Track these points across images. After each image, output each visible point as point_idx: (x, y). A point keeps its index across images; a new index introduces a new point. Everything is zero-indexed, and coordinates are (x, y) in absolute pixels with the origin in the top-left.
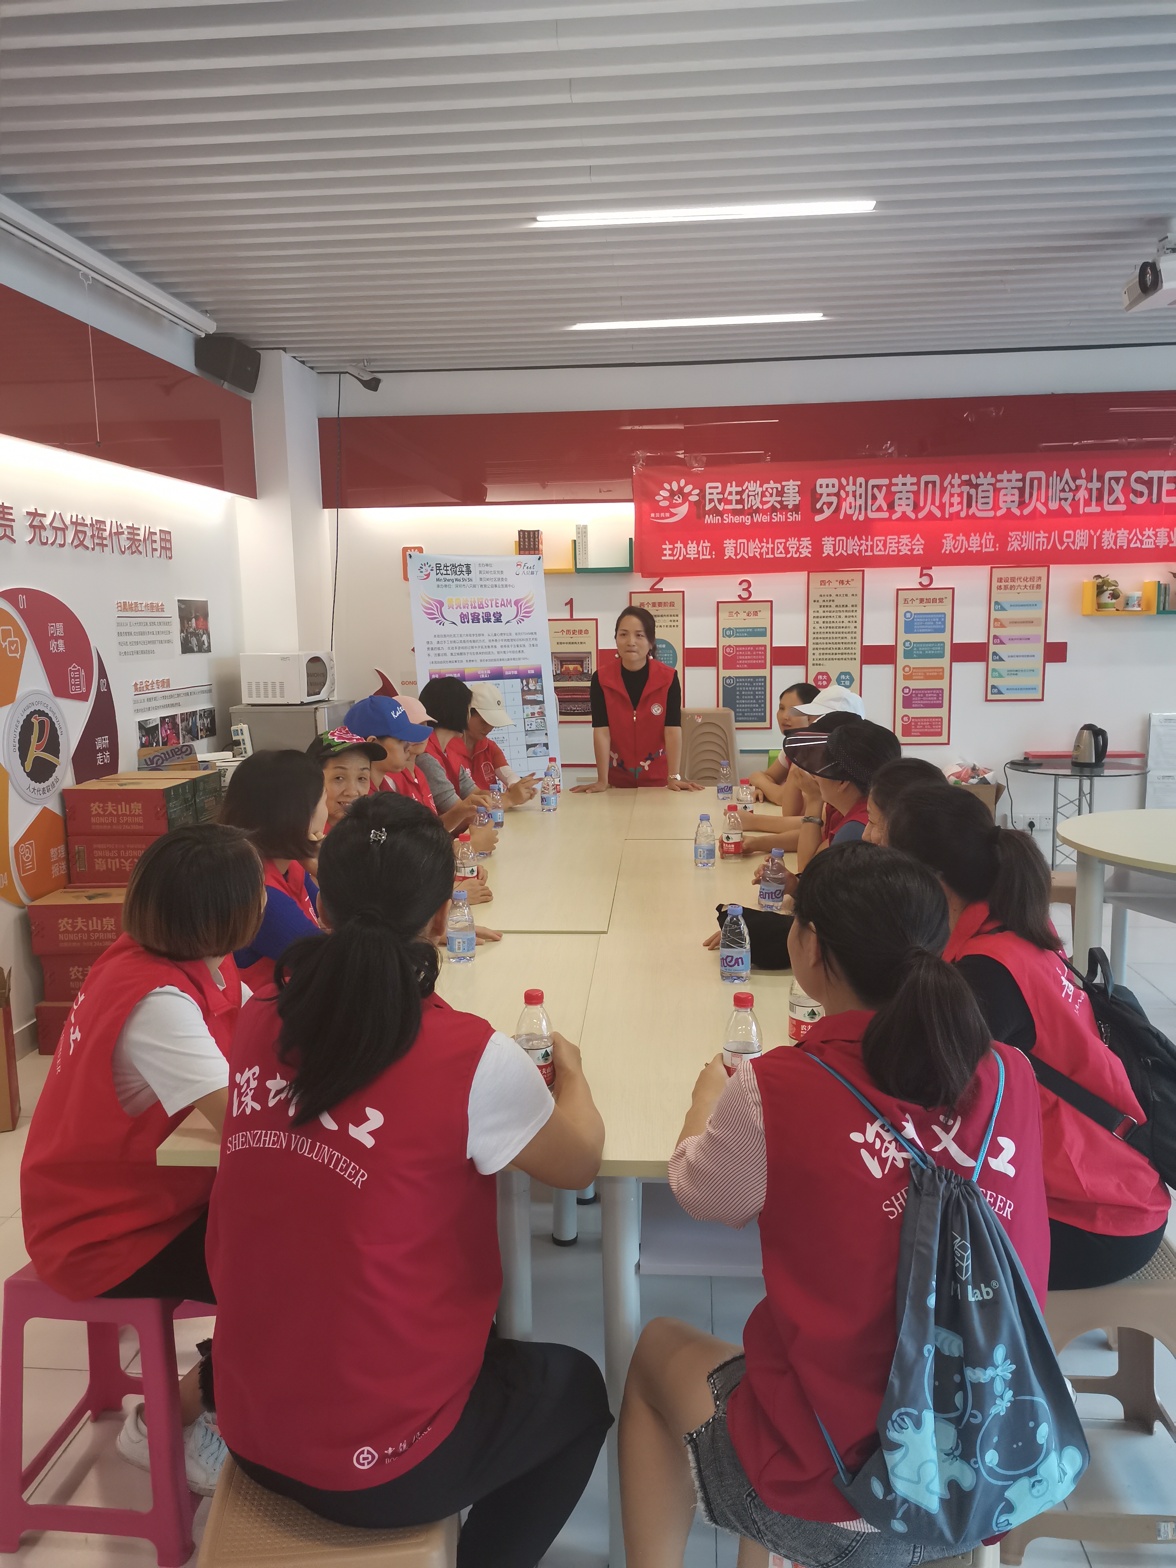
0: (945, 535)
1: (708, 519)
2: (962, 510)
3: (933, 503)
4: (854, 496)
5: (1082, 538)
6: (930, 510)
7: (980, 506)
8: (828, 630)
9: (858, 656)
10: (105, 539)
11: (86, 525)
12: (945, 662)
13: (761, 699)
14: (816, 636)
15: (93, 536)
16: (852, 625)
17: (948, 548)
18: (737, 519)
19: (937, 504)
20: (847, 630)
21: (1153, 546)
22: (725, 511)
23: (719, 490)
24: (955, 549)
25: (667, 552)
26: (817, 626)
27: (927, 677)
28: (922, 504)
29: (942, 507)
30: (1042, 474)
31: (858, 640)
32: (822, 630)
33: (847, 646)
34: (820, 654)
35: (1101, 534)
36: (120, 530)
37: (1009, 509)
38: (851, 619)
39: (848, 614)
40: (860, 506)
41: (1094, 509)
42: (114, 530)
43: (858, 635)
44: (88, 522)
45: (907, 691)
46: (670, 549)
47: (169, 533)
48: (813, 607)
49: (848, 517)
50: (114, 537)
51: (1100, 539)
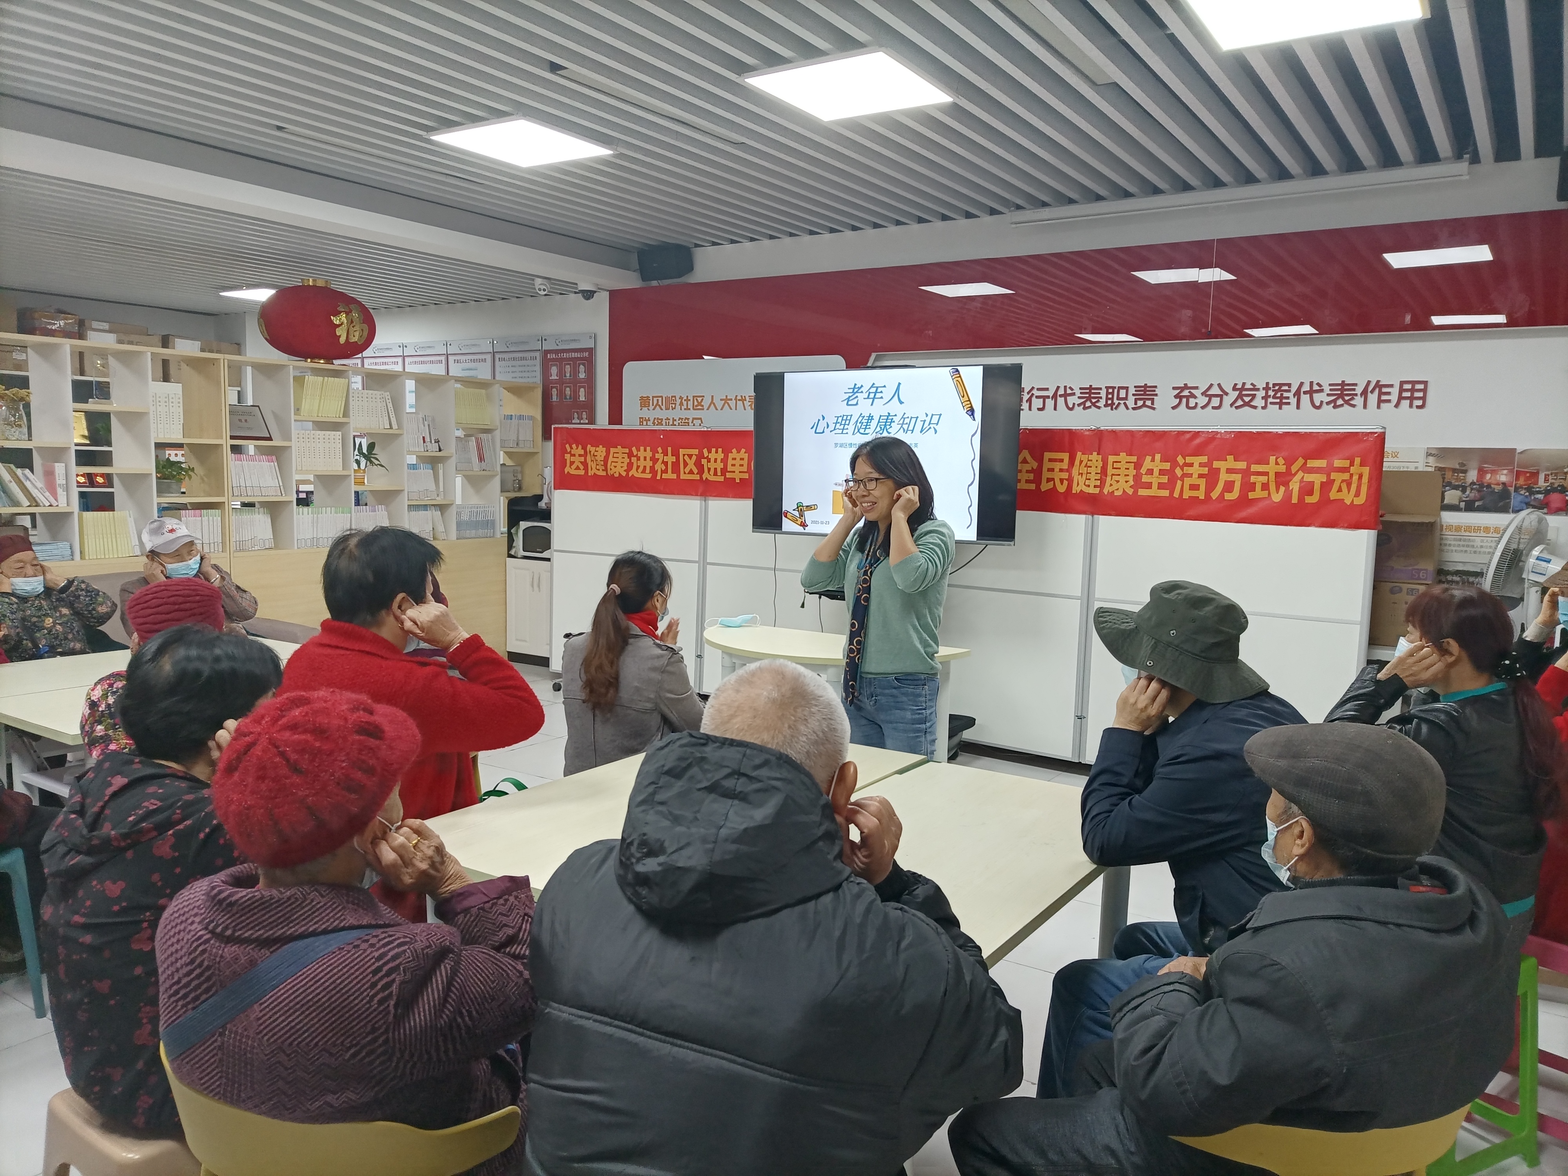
10: (1288, 398)
11: (1258, 390)
15: (1265, 398)
36: (1316, 387)
42: (1306, 388)
44: (1261, 385)
47: (1425, 383)
50: (1303, 396)
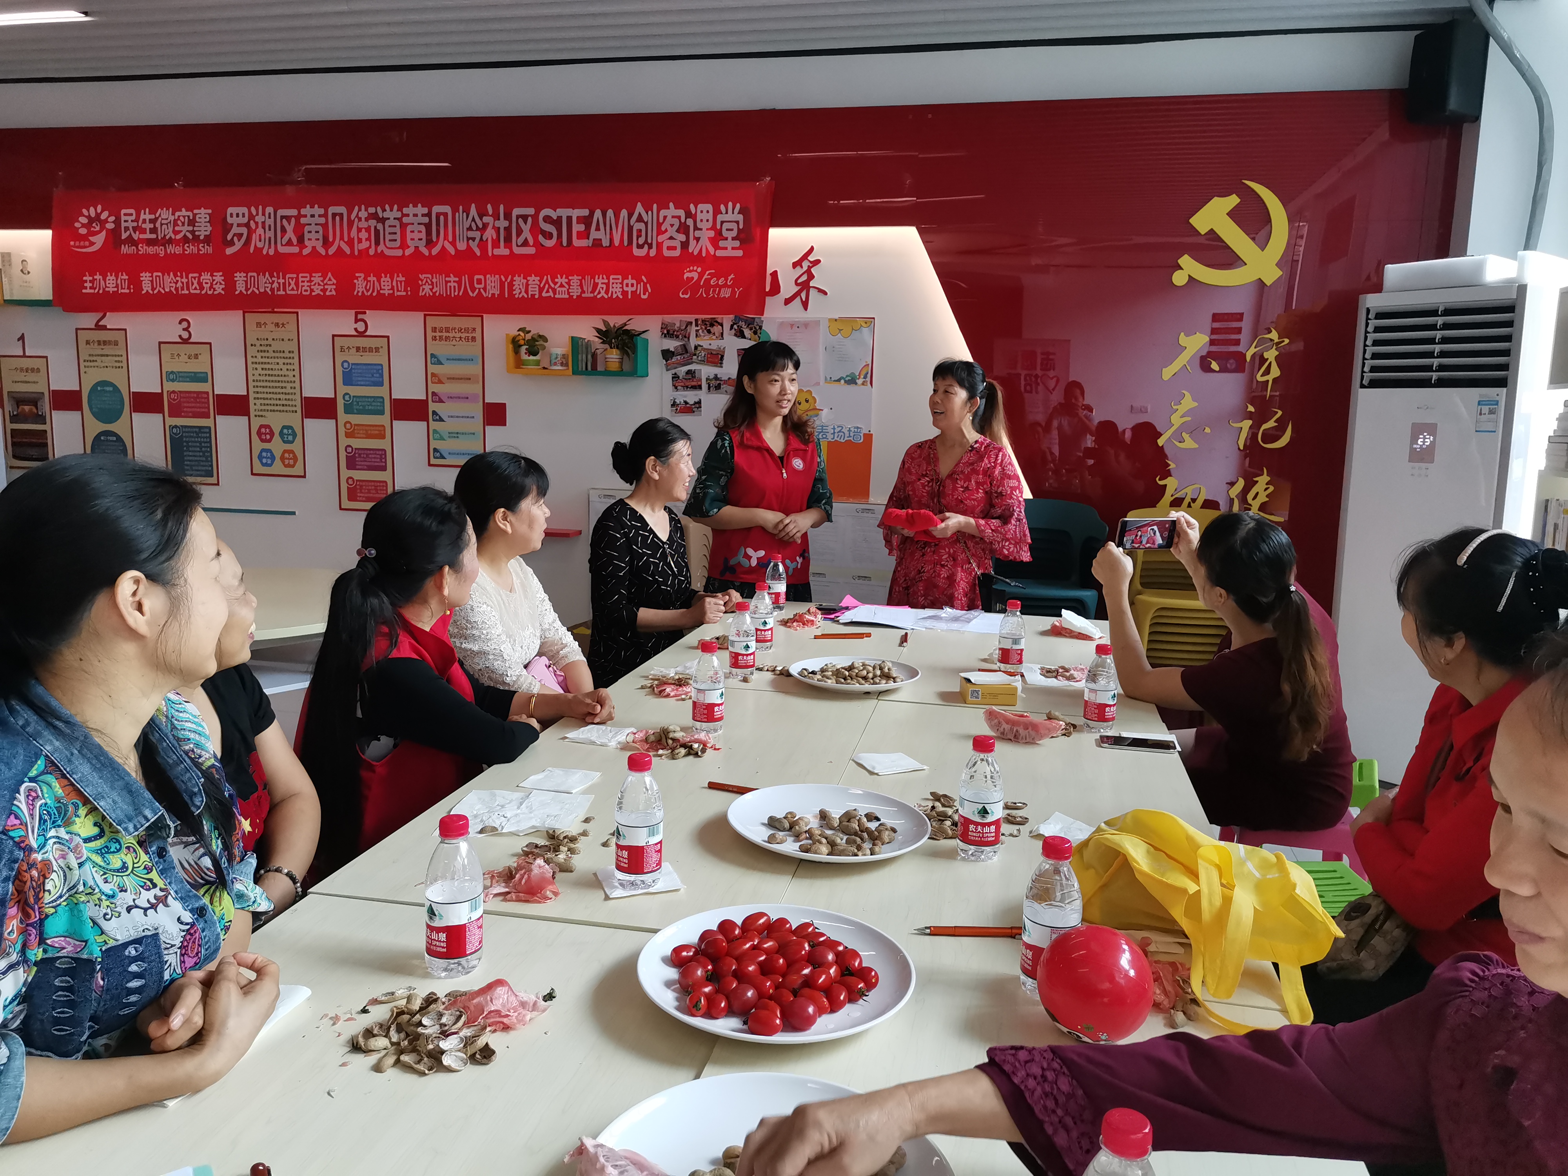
0: (357, 275)
1: (125, 249)
2: (370, 247)
3: (342, 238)
4: (264, 227)
5: (493, 284)
6: (339, 246)
7: (388, 244)
8: (268, 378)
9: (299, 409)
12: (384, 419)
13: (207, 452)
14: (256, 384)
16: (291, 373)
17: (361, 290)
18: (151, 250)
19: (346, 240)
20: (286, 379)
21: (567, 296)
22: (141, 241)
23: (133, 218)
24: (368, 291)
25: (88, 285)
26: (256, 373)
27: (369, 436)
28: (331, 240)
29: (350, 243)
30: (447, 209)
31: (298, 391)
32: (262, 378)
33: (287, 397)
34: (261, 404)
35: (512, 280)
37: (417, 248)
38: (289, 367)
39: (286, 361)
40: (270, 238)
41: (503, 251)
43: (297, 385)
45: (349, 450)
46: (90, 281)
48: (251, 351)
49: (258, 250)
51: (511, 285)
